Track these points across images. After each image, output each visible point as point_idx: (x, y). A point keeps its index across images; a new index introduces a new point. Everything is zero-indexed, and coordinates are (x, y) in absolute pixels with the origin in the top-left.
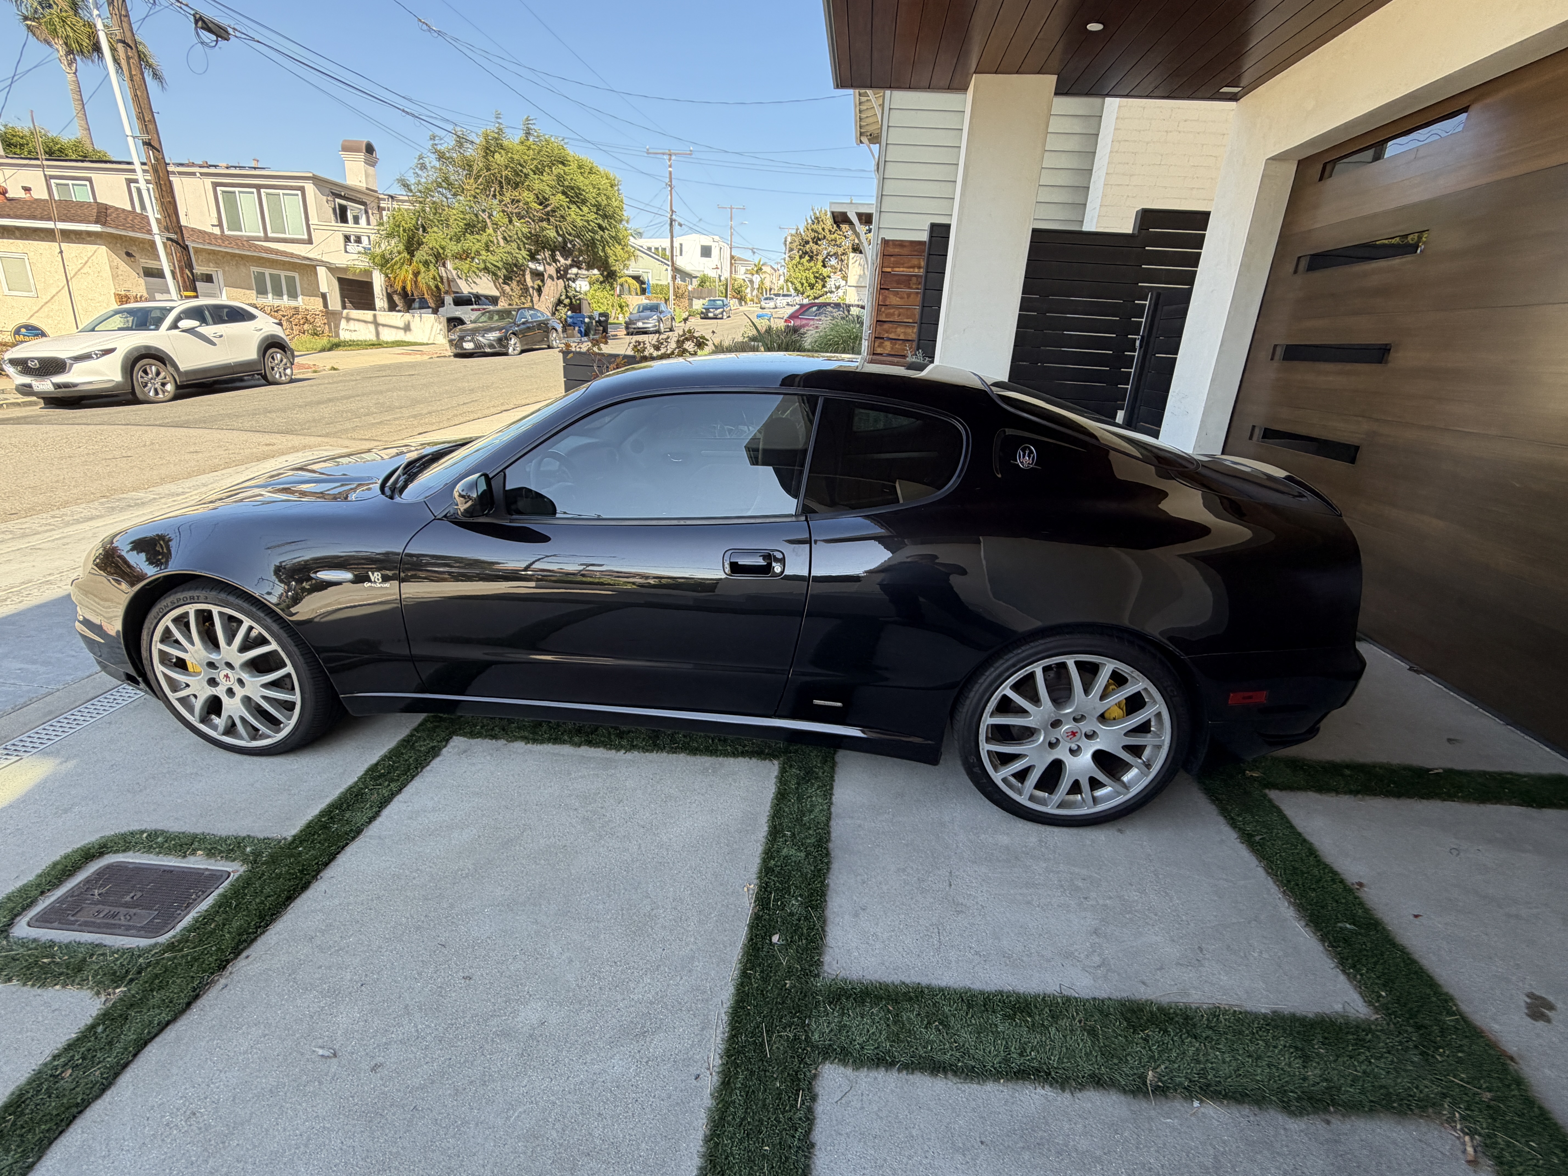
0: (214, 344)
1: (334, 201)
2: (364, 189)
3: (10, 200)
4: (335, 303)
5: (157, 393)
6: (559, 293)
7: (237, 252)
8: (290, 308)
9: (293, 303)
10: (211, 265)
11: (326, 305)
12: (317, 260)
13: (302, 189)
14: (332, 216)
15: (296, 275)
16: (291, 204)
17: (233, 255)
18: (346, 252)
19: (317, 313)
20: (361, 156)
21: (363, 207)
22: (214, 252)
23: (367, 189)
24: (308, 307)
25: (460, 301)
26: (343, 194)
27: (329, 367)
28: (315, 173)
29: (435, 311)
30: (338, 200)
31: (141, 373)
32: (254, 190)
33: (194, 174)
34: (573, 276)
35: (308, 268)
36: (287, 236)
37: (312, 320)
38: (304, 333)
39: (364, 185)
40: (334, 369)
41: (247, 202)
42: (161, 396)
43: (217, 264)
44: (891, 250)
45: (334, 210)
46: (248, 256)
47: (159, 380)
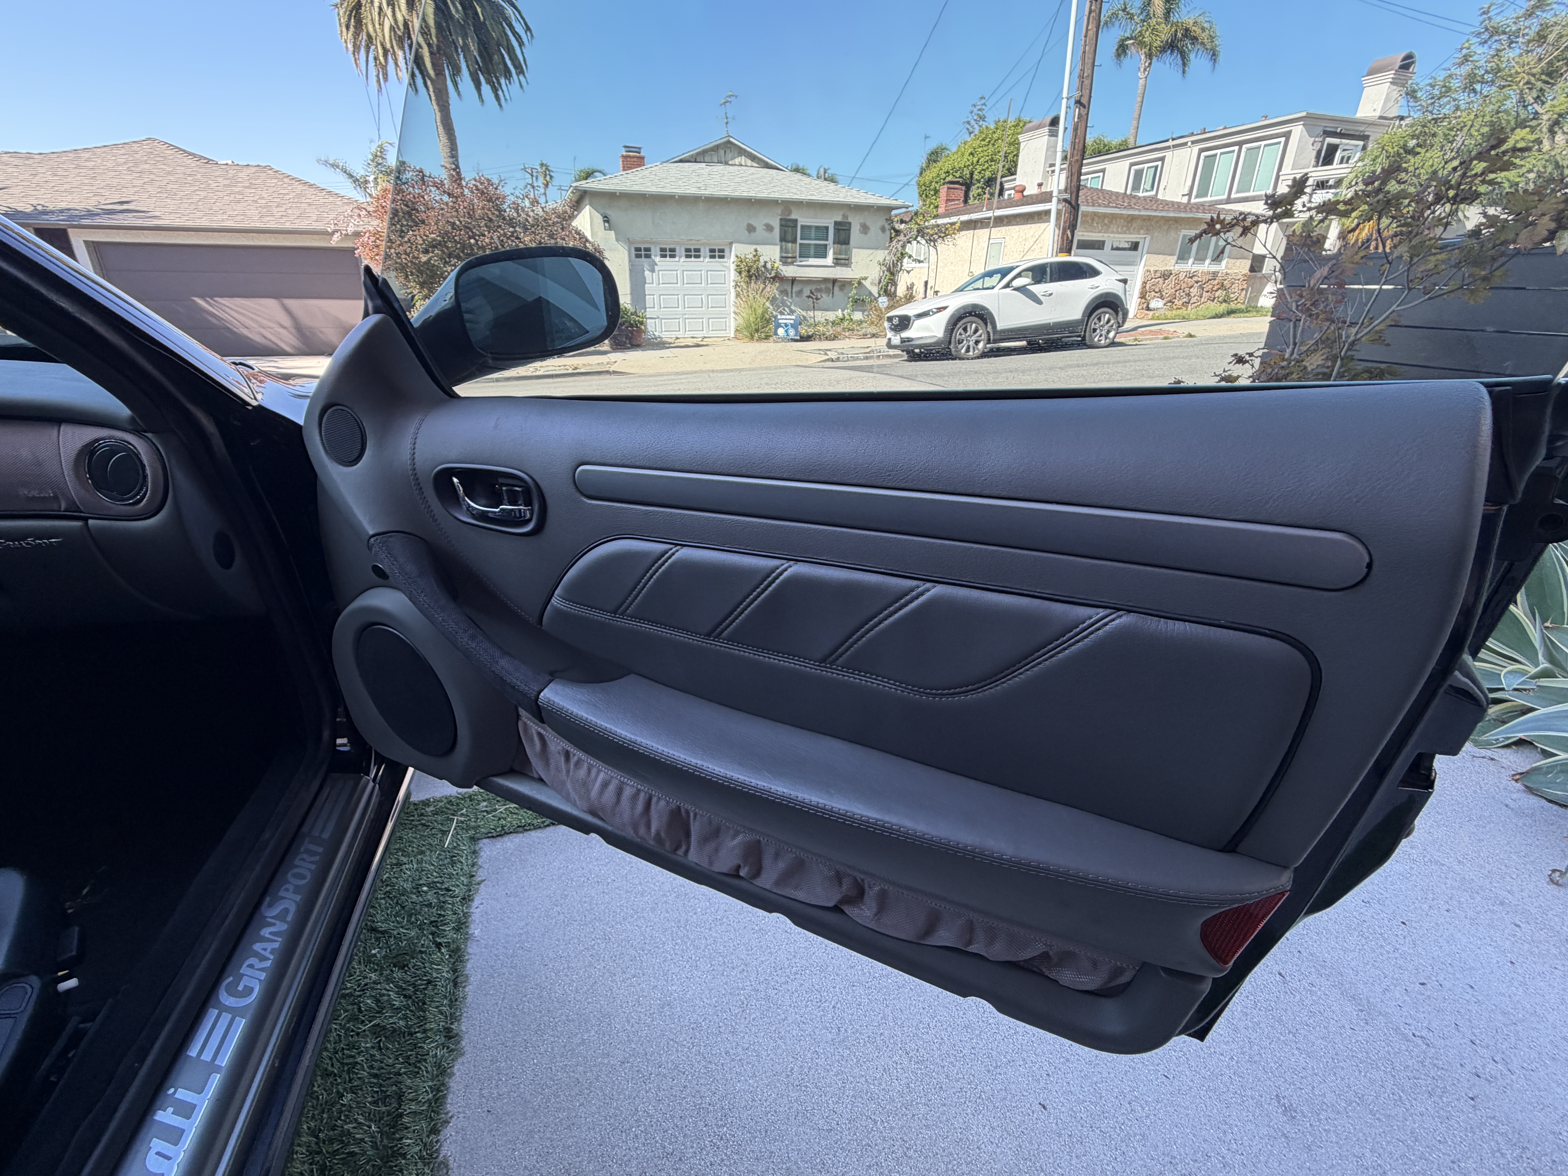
0: (1039, 302)
1: (1323, 142)
2: (1374, 118)
5: (968, 350)
11: (1256, 269)
13: (1287, 135)
14: (1314, 157)
16: (1269, 155)
17: (1167, 220)
19: (1239, 277)
20: (1390, 75)
21: (1361, 143)
22: (1149, 218)
26: (1338, 130)
30: (1328, 139)
31: (961, 330)
36: (1251, 194)
37: (1228, 286)
39: (1378, 114)
40: (1190, 336)
41: (1224, 162)
42: (971, 353)
43: (1148, 231)
45: (1319, 152)
47: (974, 338)
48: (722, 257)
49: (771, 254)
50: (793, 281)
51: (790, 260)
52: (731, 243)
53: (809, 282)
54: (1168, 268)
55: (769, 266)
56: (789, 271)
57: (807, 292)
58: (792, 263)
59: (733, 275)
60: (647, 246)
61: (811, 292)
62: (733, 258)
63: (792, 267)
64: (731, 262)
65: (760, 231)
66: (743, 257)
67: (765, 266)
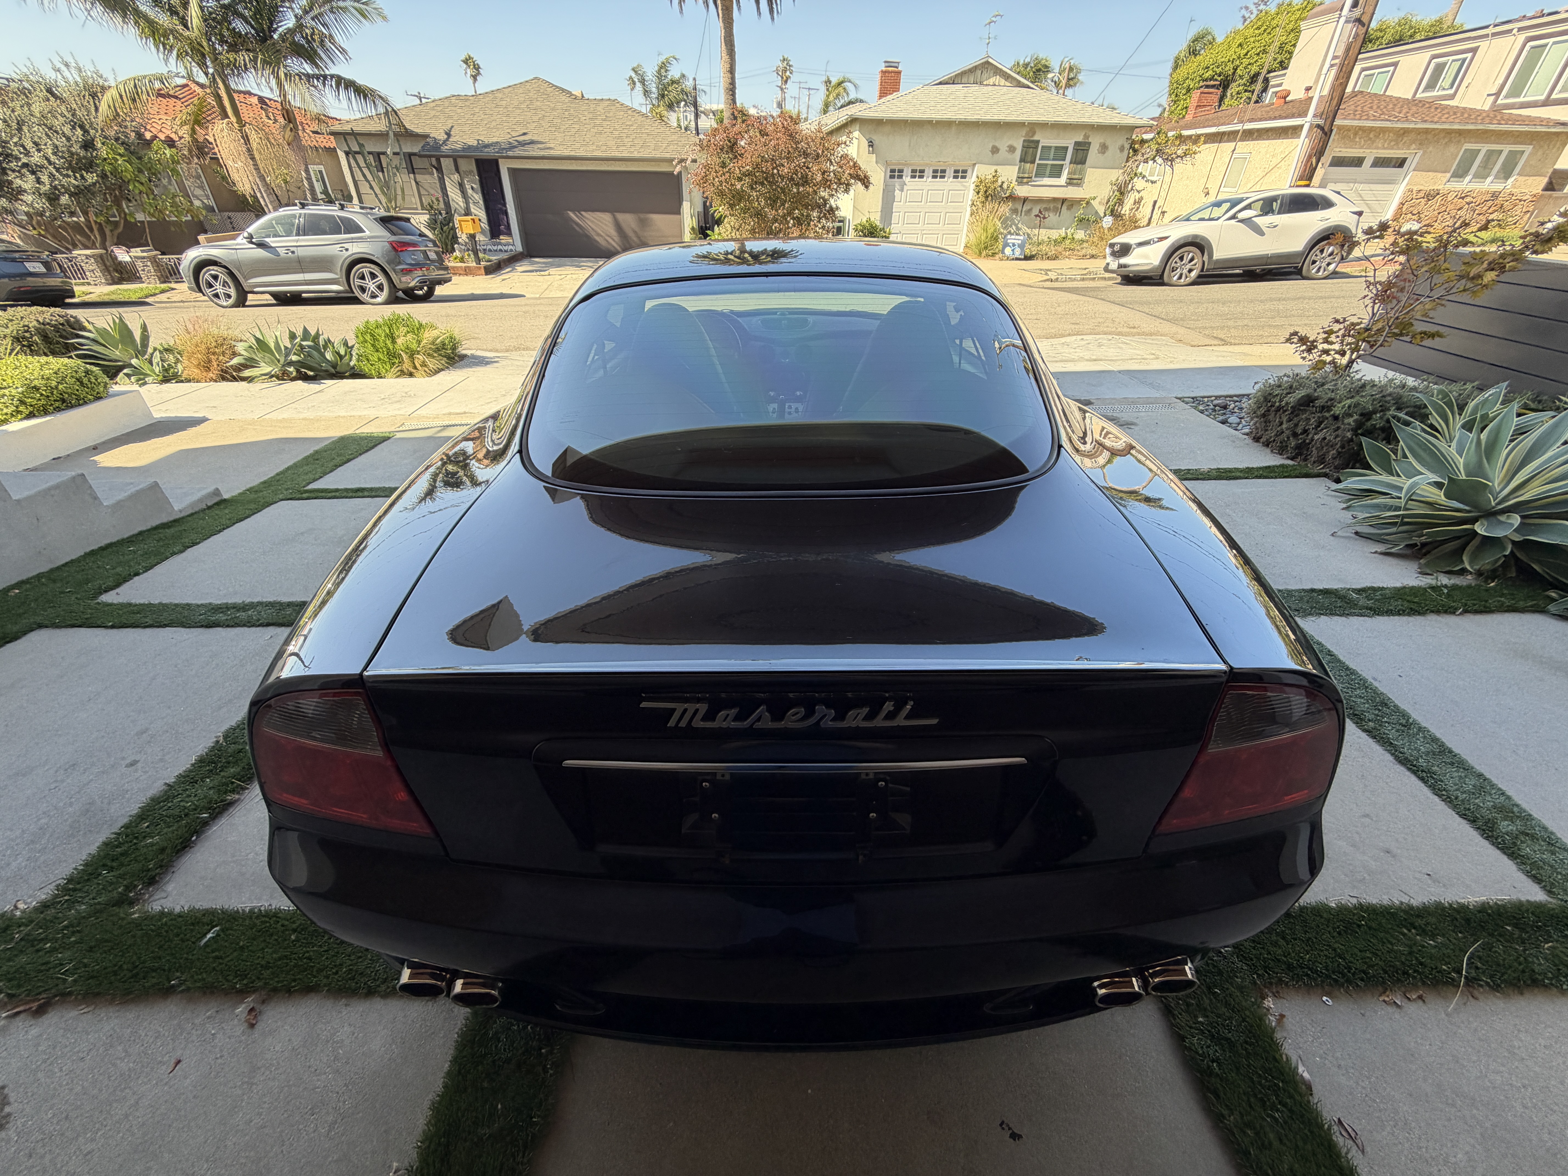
3: (1285, 102)
7: (1456, 127)
8: (1486, 193)
9: (1496, 187)
10: (1414, 146)
11: (1551, 187)
15: (1529, 149)
17: (1448, 132)
19: (1526, 198)
22: (1427, 131)
24: (1515, 191)
33: (1512, 31)
35: (1555, 137)
37: (1509, 208)
41: (1555, 54)
43: (1421, 146)
46: (1469, 131)
48: (964, 177)
49: (1009, 174)
50: (1025, 200)
51: (1025, 180)
52: (974, 165)
53: (1039, 200)
54: (1435, 188)
55: (1005, 186)
56: (1022, 191)
57: (1036, 211)
58: (1027, 183)
59: (971, 194)
60: (901, 167)
61: (1040, 212)
62: (974, 178)
63: (1026, 186)
64: (971, 182)
65: (1003, 152)
66: (983, 178)
67: (1001, 186)
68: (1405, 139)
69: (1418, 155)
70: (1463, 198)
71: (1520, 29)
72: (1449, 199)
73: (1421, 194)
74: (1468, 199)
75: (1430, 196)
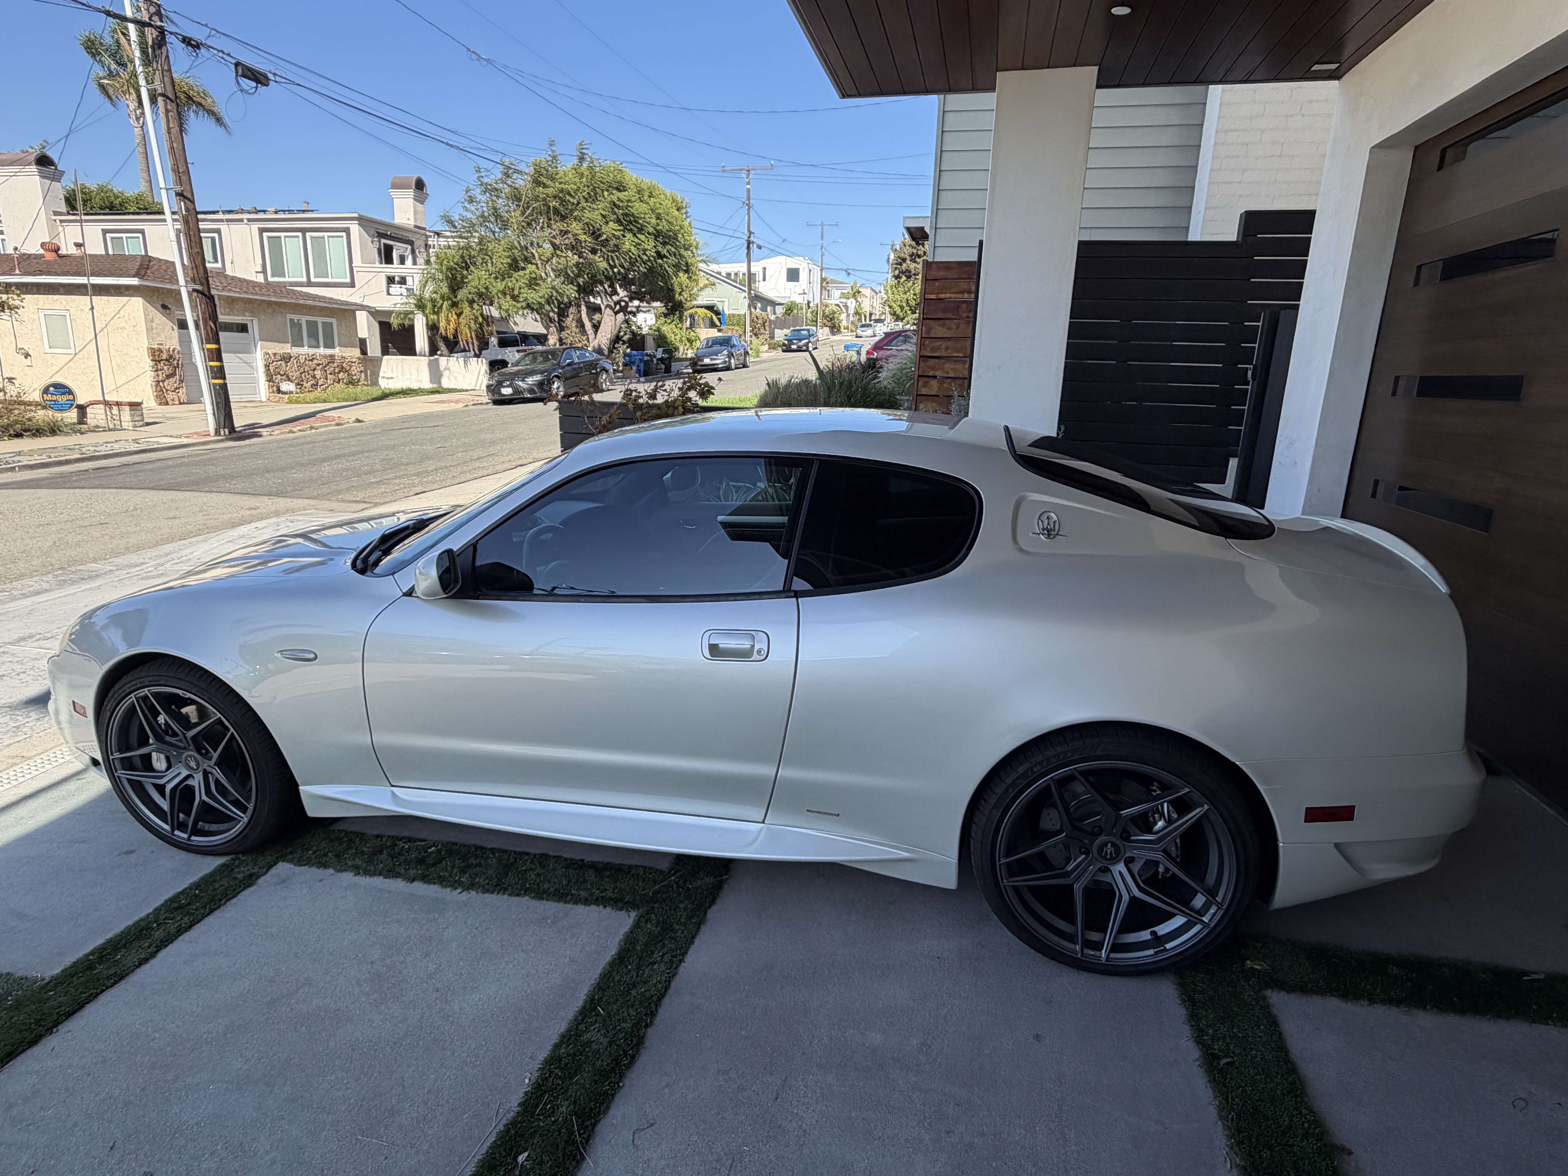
1: (380, 242)
2: (412, 227)
3: (61, 257)
4: (374, 348)
6: (617, 328)
7: (273, 299)
8: (325, 356)
9: (329, 352)
10: (247, 314)
11: (364, 352)
12: (356, 304)
13: (347, 231)
14: (377, 255)
15: (334, 321)
16: (335, 246)
17: (270, 303)
18: (389, 294)
19: (354, 360)
20: (411, 193)
21: (409, 246)
22: (251, 301)
23: (416, 227)
24: (344, 355)
25: (504, 343)
26: (389, 233)
27: (353, 419)
28: (361, 213)
29: (477, 356)
30: (383, 241)
32: (300, 234)
33: (241, 220)
34: (634, 310)
35: (346, 312)
36: (329, 280)
37: (348, 368)
38: (339, 382)
39: (412, 223)
40: (358, 421)
41: (292, 246)
43: (253, 314)
44: (934, 274)
45: (379, 250)
46: (285, 303)
54: (285, 351)
68: (236, 307)
69: (255, 322)
70: (311, 360)
71: (249, 220)
72: (302, 361)
73: (278, 357)
74: (315, 362)
75: (287, 358)
